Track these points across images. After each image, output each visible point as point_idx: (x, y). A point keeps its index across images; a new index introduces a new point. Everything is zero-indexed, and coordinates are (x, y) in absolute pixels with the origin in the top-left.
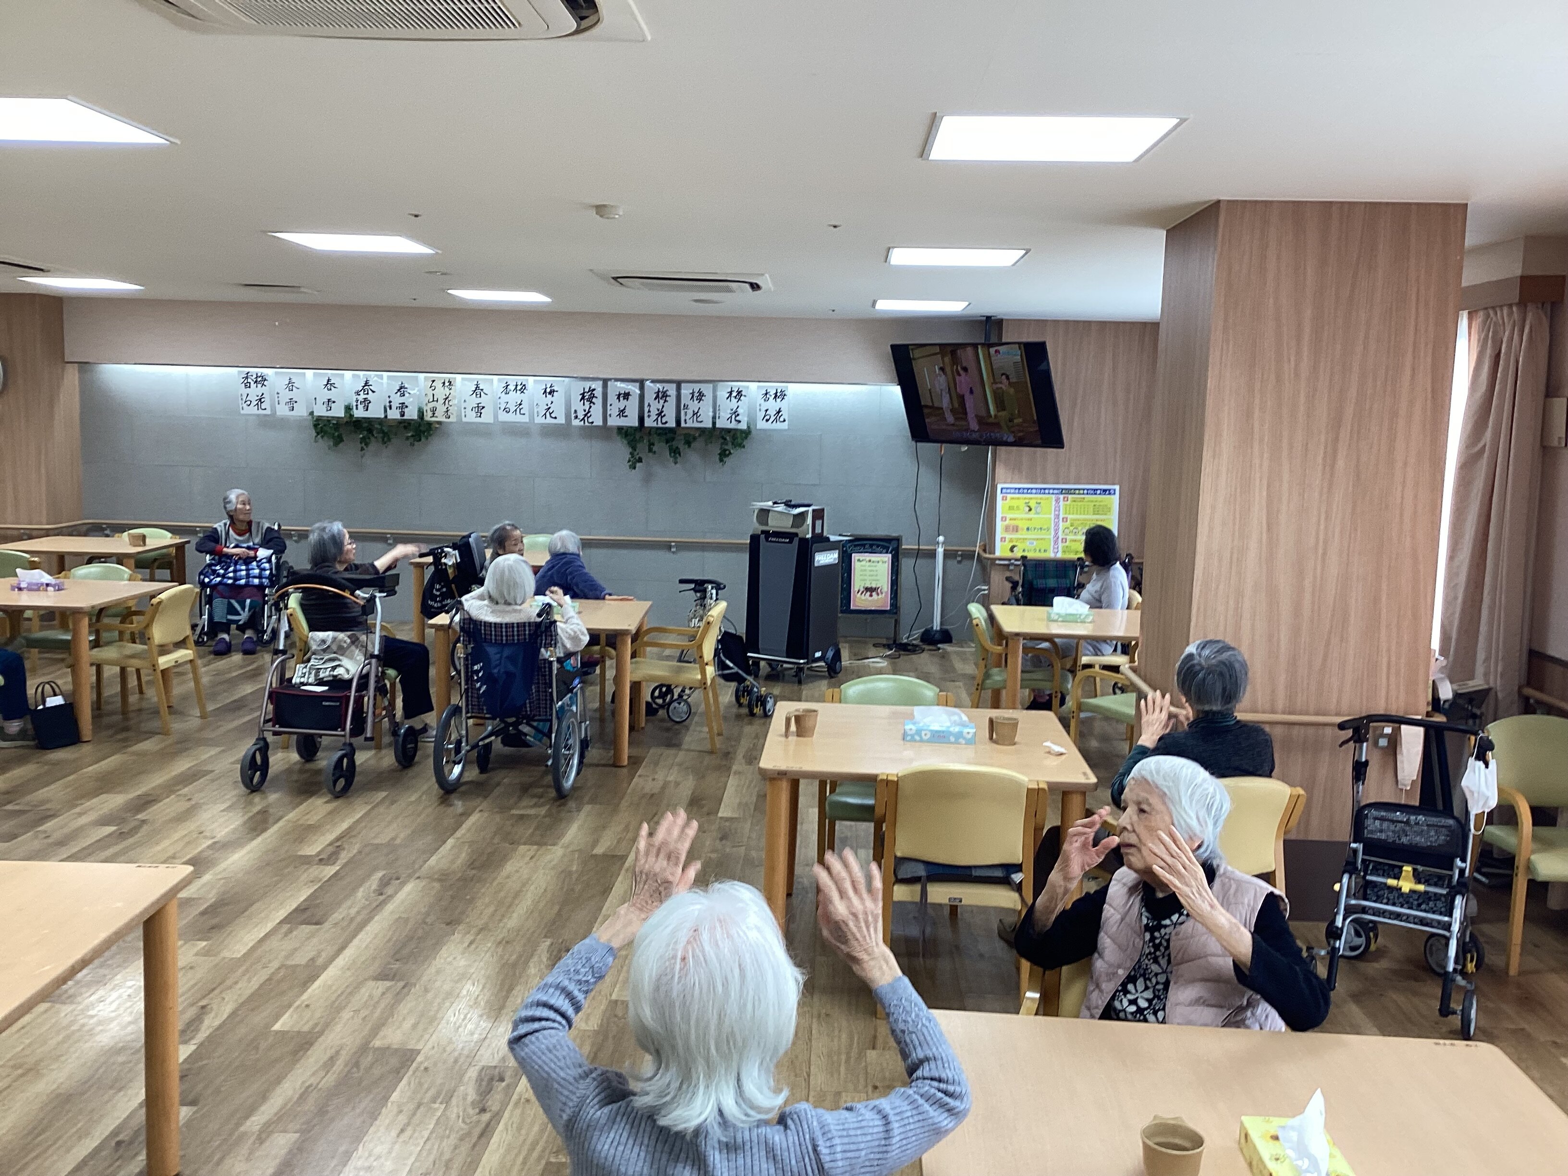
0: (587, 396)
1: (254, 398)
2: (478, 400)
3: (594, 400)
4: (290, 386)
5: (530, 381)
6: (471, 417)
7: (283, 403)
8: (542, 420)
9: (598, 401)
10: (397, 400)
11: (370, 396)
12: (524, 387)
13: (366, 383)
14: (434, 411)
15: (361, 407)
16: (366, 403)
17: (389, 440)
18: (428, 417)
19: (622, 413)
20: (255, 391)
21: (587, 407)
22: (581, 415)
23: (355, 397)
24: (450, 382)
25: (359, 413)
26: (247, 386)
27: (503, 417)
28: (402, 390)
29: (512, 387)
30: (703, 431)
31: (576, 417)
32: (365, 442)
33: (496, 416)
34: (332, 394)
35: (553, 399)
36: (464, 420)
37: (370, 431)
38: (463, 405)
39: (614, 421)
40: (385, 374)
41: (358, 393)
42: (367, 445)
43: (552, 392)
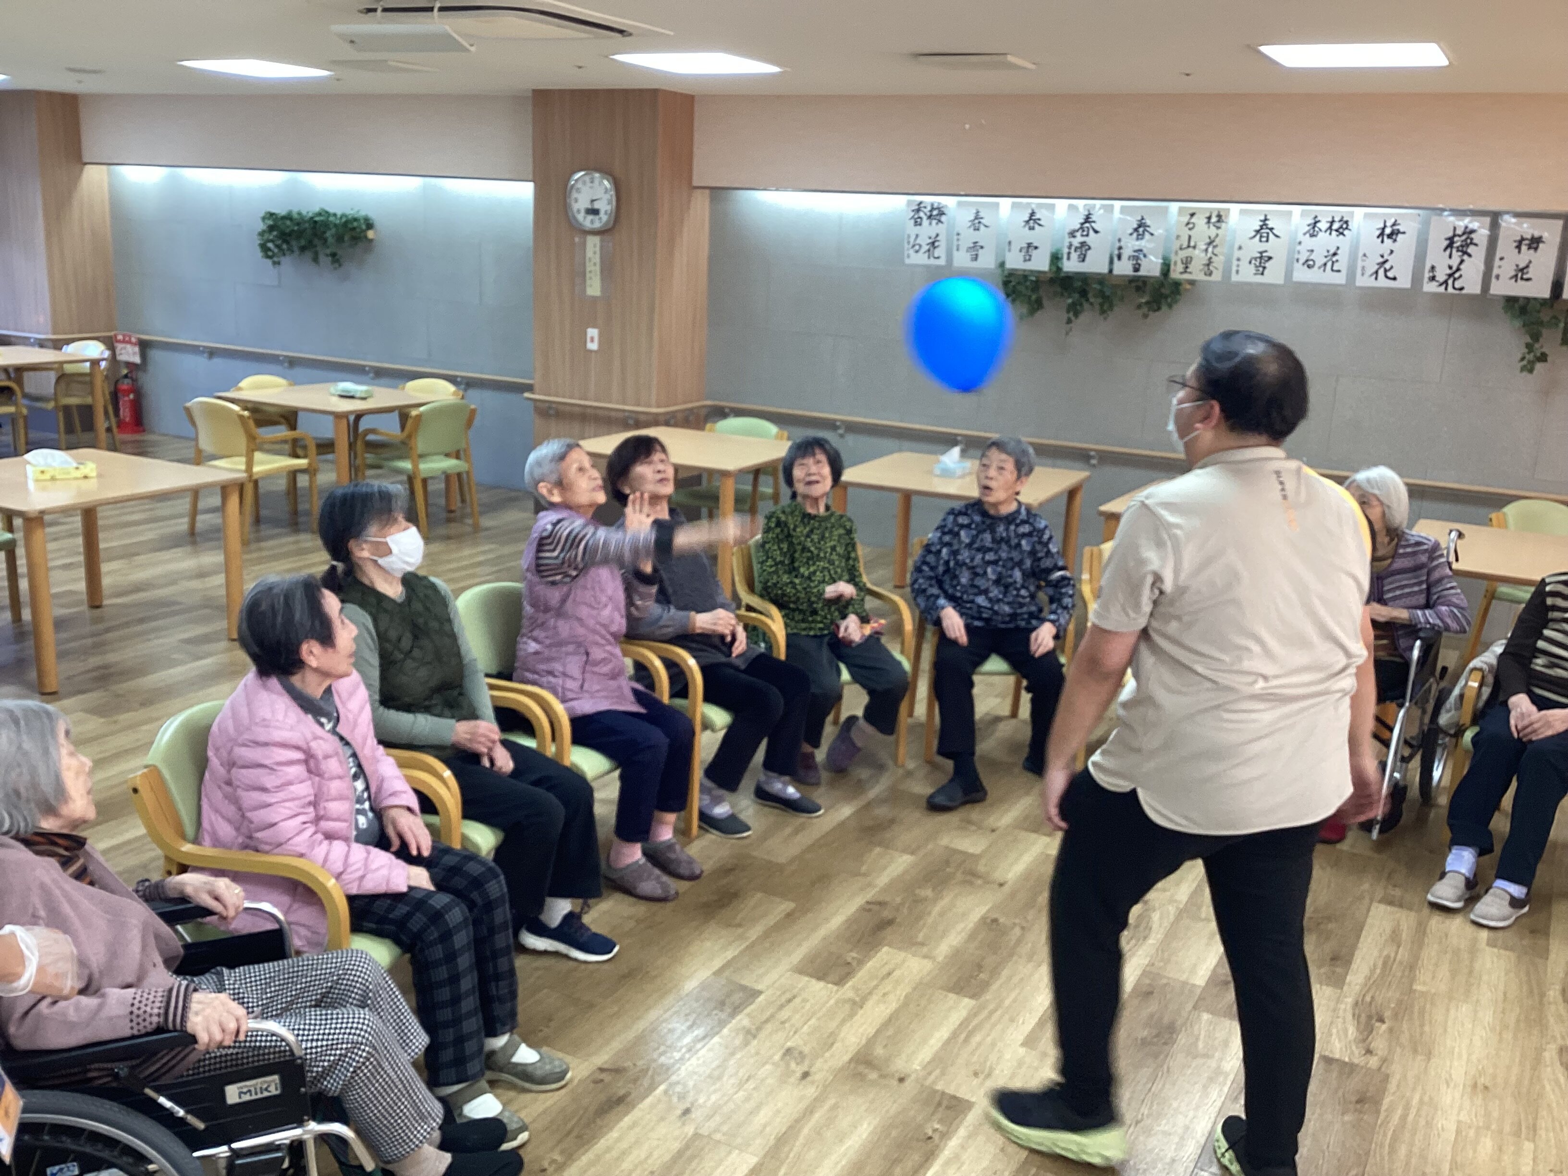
0: (1458, 242)
1: (924, 241)
2: (1263, 246)
3: (1471, 249)
4: (977, 222)
5: (1358, 217)
6: (1246, 274)
7: (963, 248)
8: (1371, 282)
9: (1478, 253)
10: (1131, 245)
11: (1092, 240)
12: (1343, 227)
13: (1088, 219)
14: (1187, 262)
15: (1074, 256)
16: (1084, 248)
17: (1111, 307)
18: (1176, 274)
19: (1521, 274)
20: (928, 229)
21: (1455, 262)
22: (1441, 277)
23: (1067, 240)
24: (1219, 216)
25: (1071, 265)
26: (918, 223)
27: (1302, 275)
28: (1141, 229)
29: (1323, 225)
31: (1433, 278)
32: (1075, 310)
33: (1289, 273)
34: (1035, 236)
35: (1394, 247)
36: (1235, 278)
37: (1084, 293)
38: (1237, 254)
39: (1503, 287)
40: (1118, 204)
41: (1072, 234)
42: (1076, 315)
43: (1393, 235)
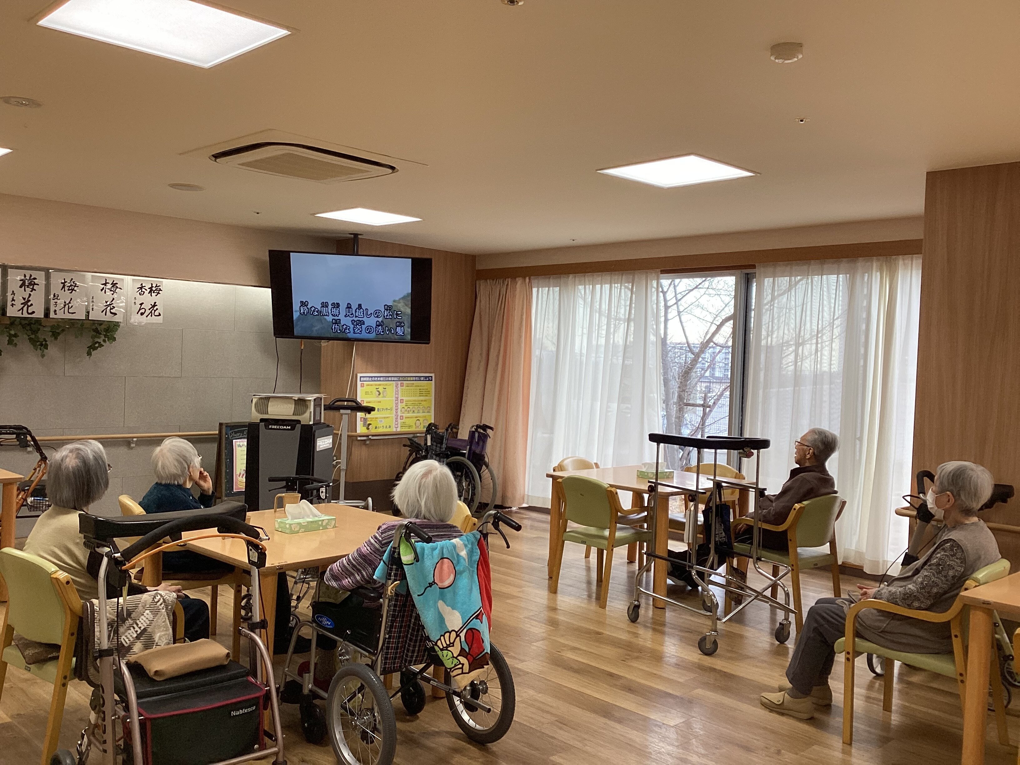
30: (73, 323)
